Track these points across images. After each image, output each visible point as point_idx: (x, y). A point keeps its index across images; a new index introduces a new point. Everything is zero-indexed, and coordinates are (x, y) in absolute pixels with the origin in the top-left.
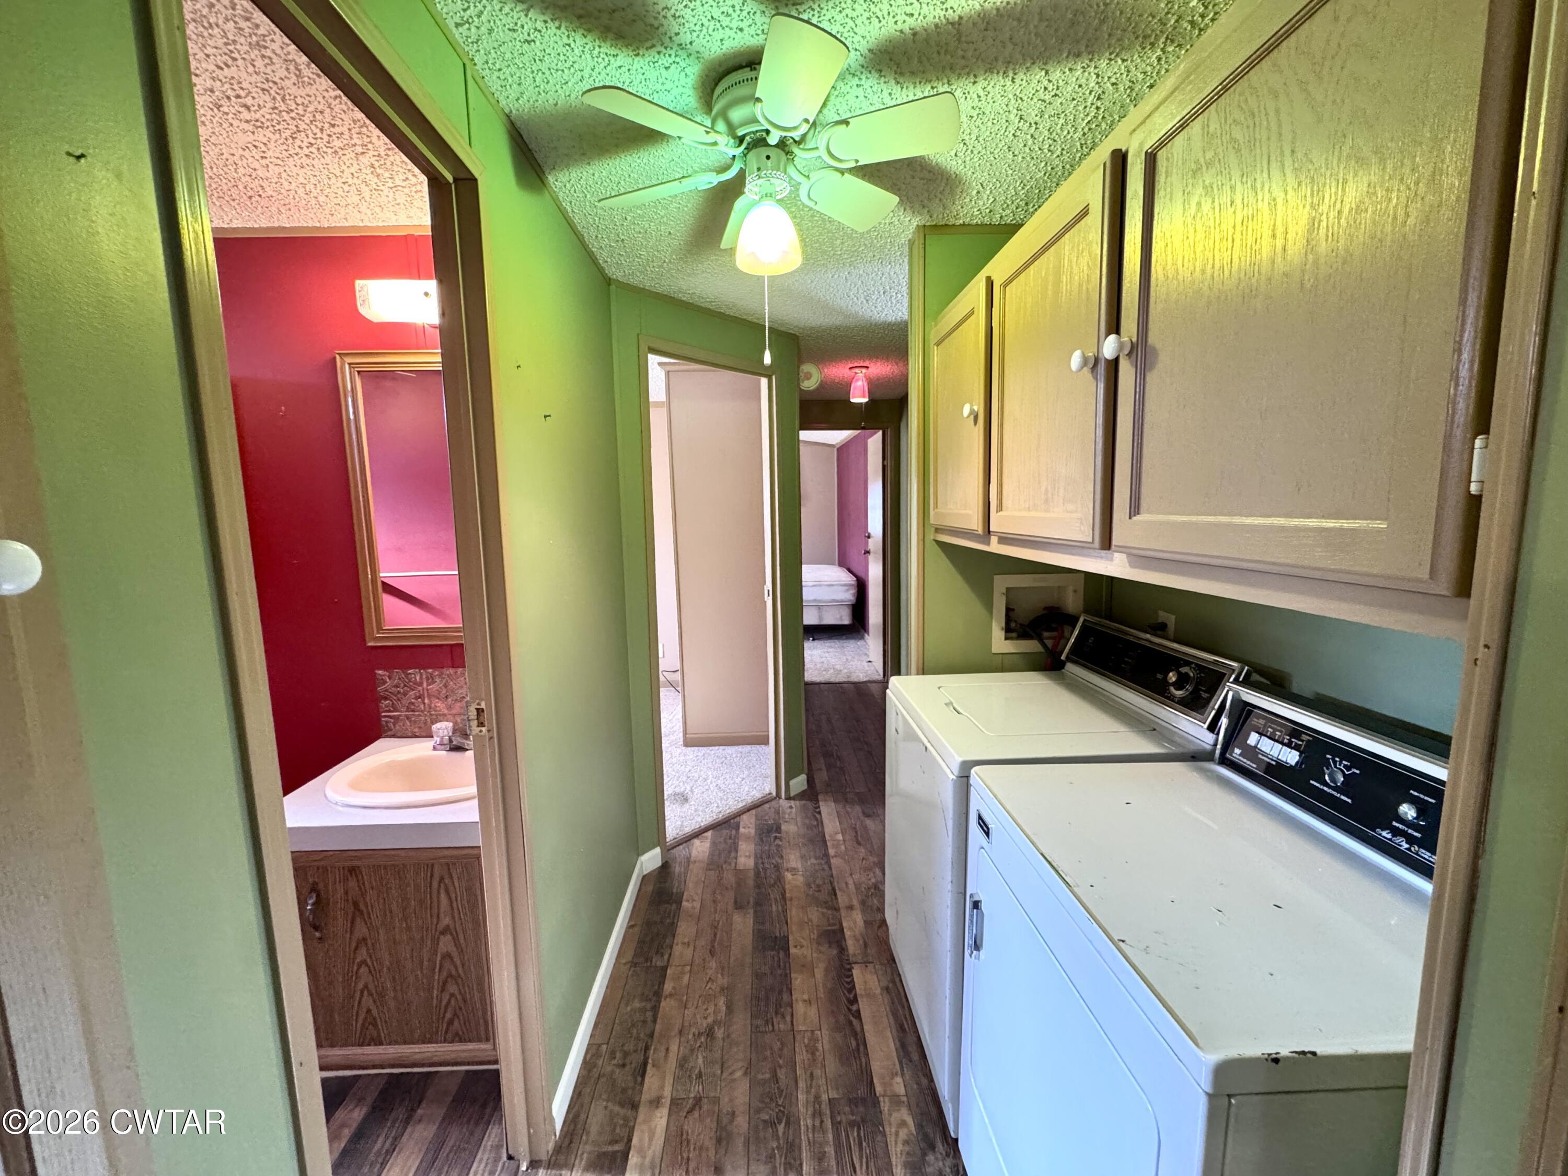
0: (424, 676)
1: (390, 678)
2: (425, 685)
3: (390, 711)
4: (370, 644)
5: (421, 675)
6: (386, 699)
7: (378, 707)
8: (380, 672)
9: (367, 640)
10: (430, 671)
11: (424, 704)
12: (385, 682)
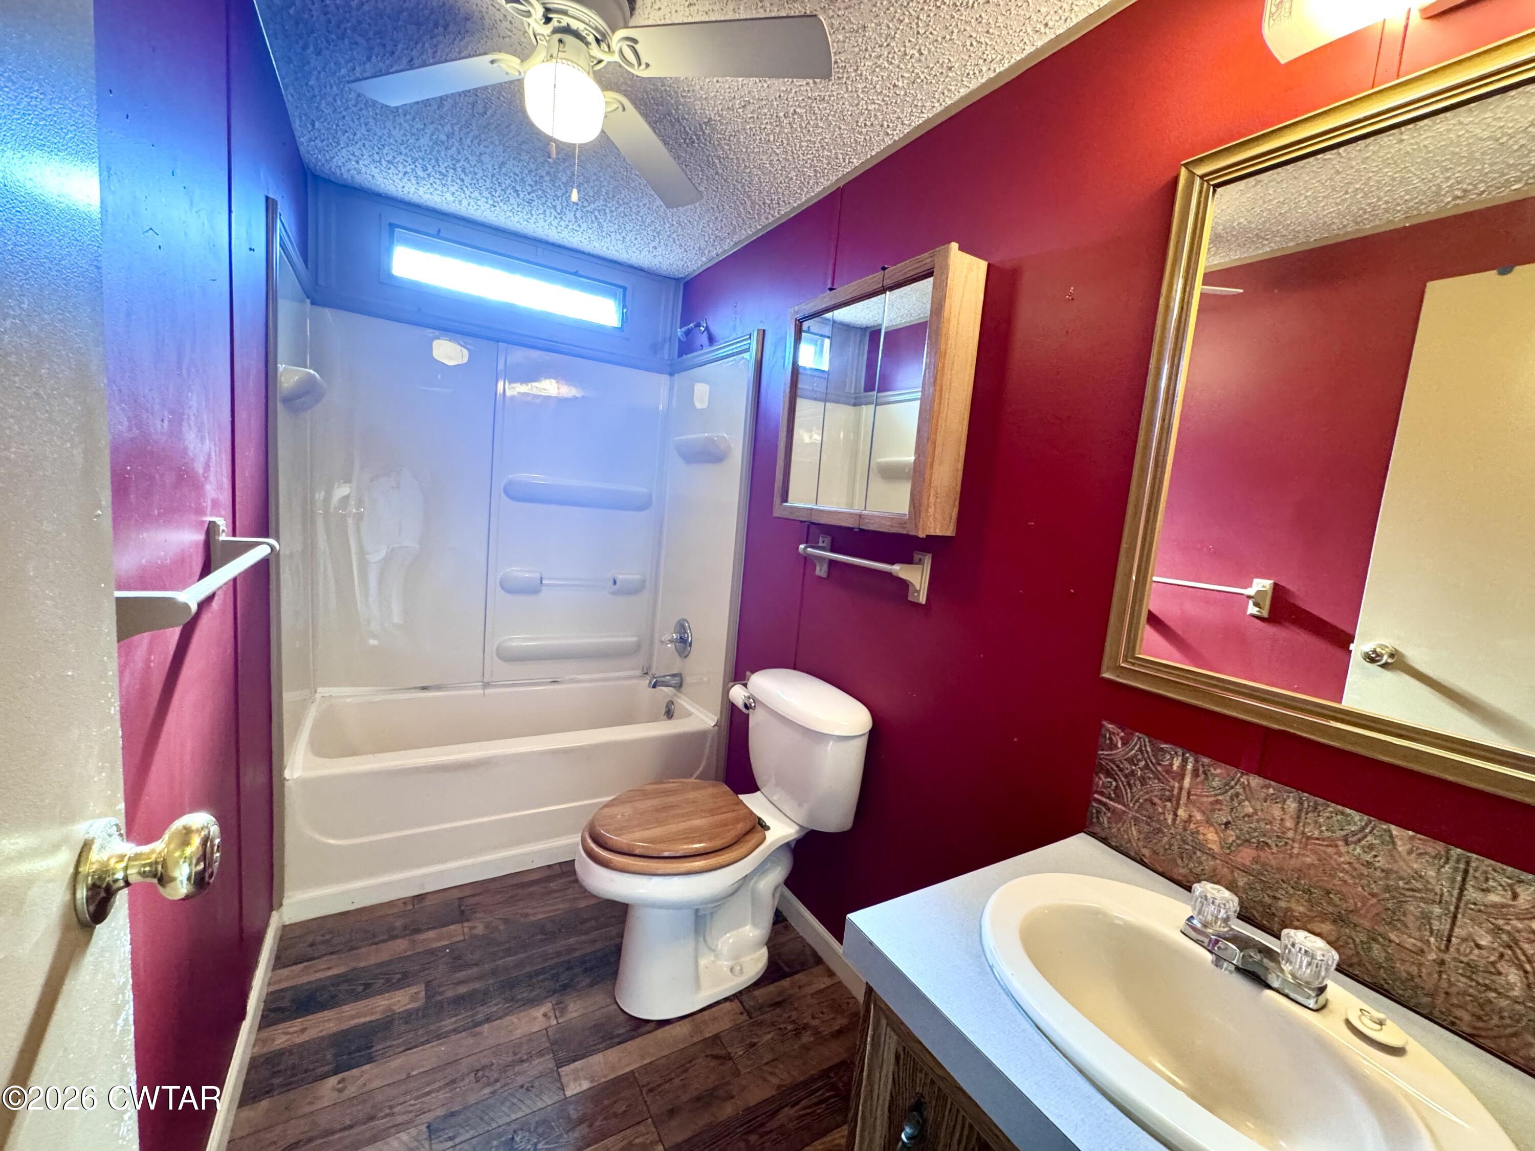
0: (1190, 767)
1: (1124, 744)
2: (1187, 782)
3: (1110, 798)
4: (1106, 675)
5: (1185, 761)
6: (1108, 774)
7: (1090, 782)
8: (1110, 726)
9: (1104, 668)
10: (1206, 760)
11: (1176, 815)
12: (1113, 746)
